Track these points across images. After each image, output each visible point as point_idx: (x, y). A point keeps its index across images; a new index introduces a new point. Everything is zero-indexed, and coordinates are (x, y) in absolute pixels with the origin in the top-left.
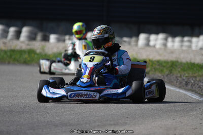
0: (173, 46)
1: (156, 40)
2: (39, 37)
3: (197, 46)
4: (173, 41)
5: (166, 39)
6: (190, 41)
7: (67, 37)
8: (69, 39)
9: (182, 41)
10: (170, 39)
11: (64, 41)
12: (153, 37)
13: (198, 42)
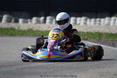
0: (90, 24)
1: (80, 20)
2: (13, 21)
3: (104, 24)
4: (90, 21)
5: (86, 20)
6: (100, 21)
7: (29, 20)
8: (30, 21)
9: (95, 21)
10: (88, 20)
11: (27, 22)
12: (78, 19)
13: (104, 21)
